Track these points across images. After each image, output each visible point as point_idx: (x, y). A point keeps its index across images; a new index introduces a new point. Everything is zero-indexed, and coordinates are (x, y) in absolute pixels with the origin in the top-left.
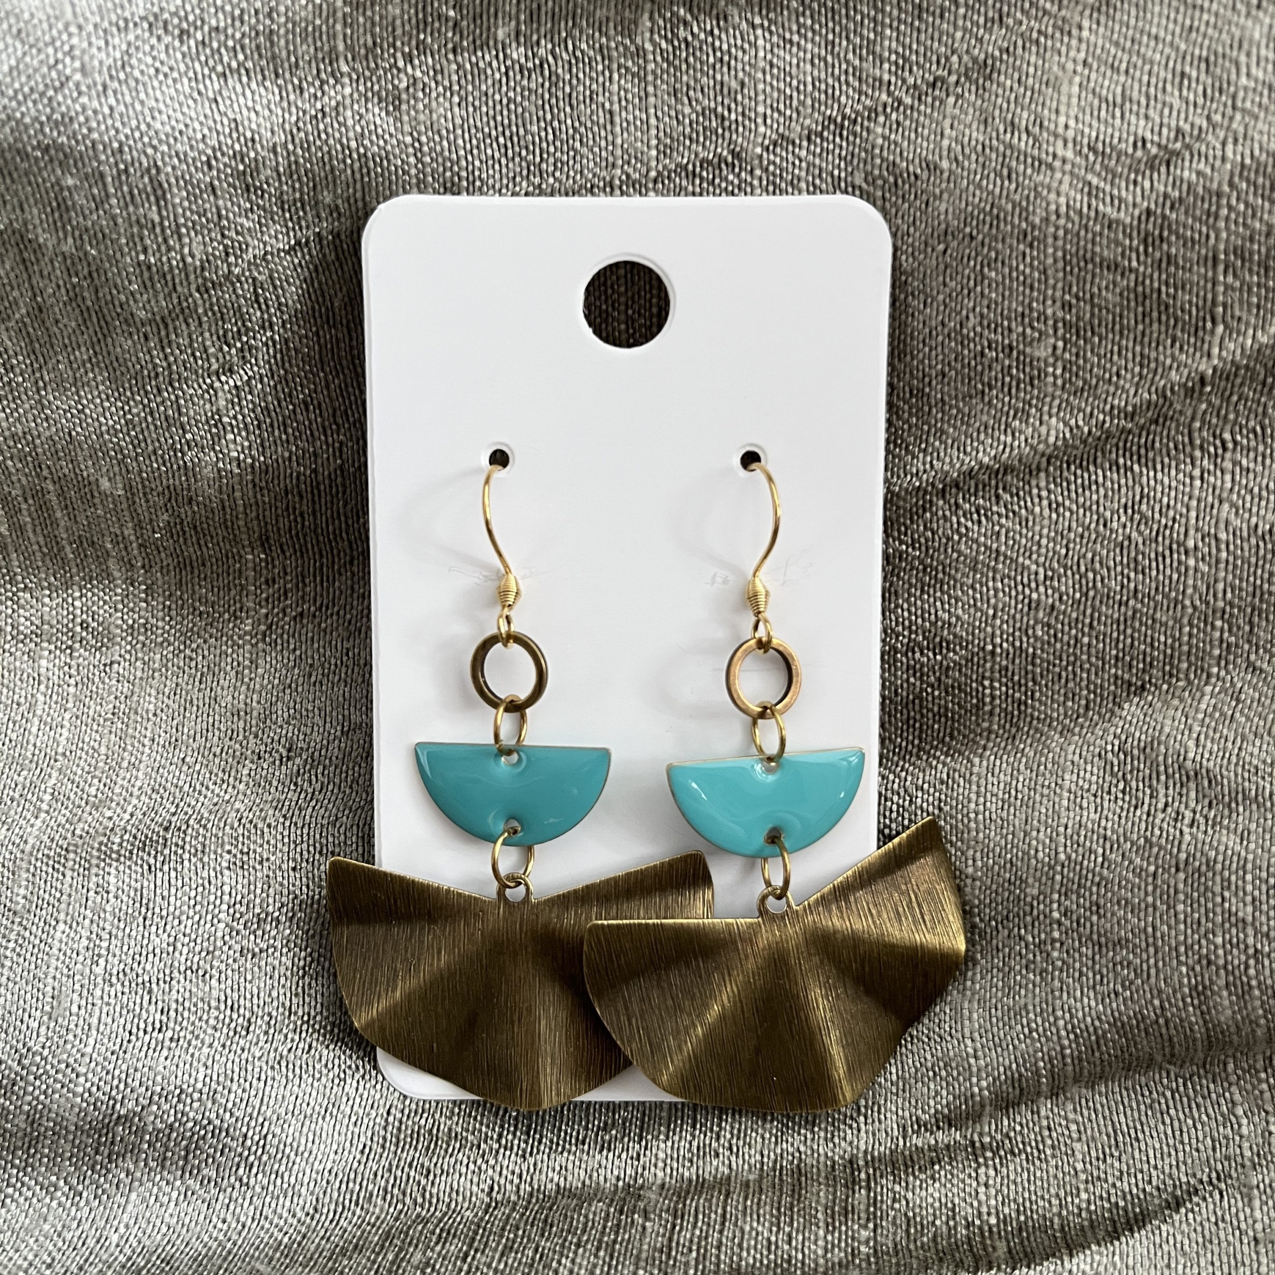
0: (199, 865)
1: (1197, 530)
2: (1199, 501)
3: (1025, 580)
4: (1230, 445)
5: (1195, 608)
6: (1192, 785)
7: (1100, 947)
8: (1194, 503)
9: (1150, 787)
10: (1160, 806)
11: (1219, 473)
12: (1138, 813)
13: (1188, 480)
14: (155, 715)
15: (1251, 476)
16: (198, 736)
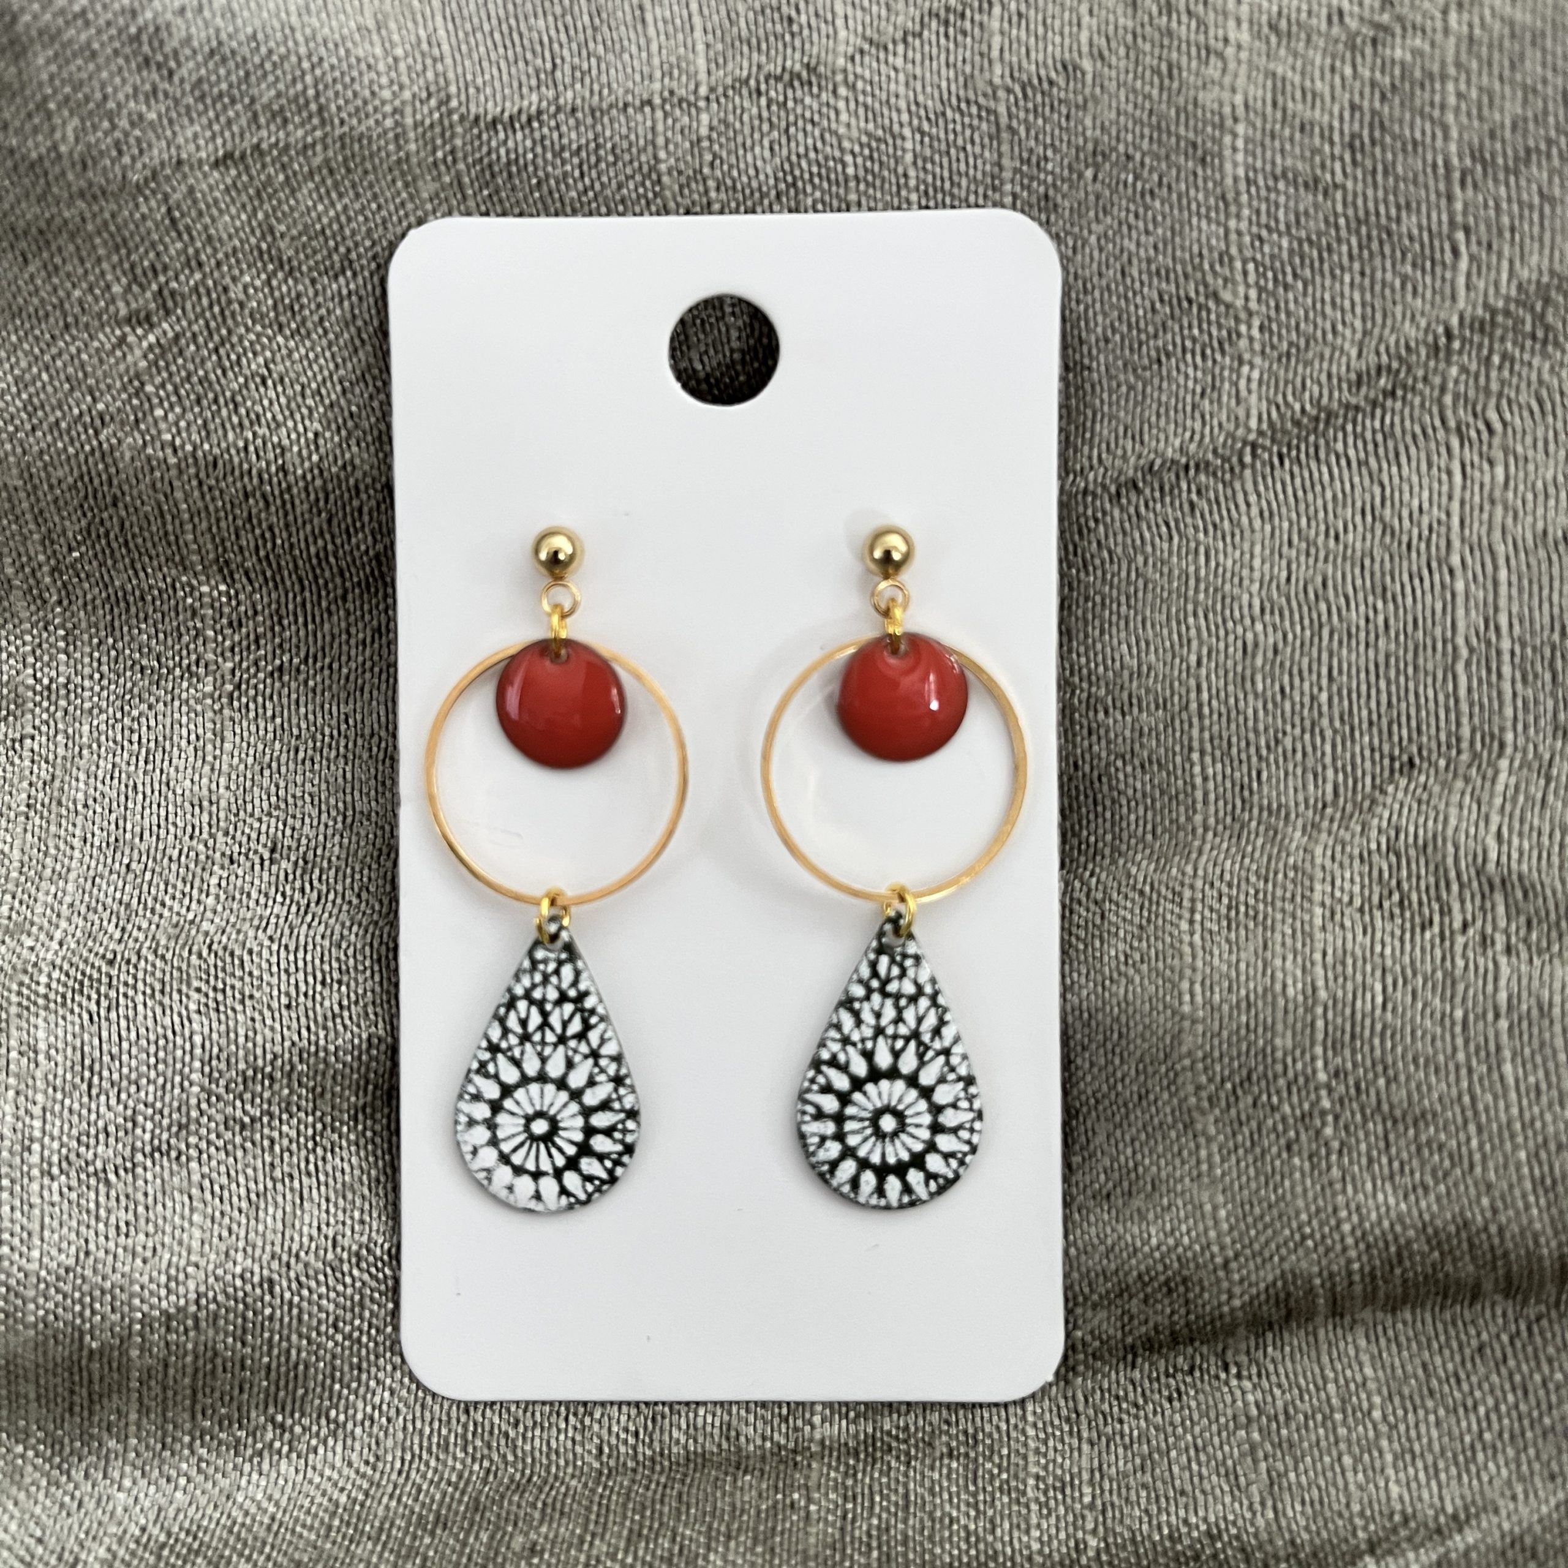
0: (159, 1011)
1: (1463, 540)
2: (1462, 503)
3: (1237, 614)
4: (1498, 426)
5: (1471, 650)
6: (1499, 898)
7: (1395, 1122)
8: (1455, 506)
9: (1439, 899)
10: (1457, 925)
11: (1486, 466)
12: (1428, 935)
13: (1444, 477)
14: (86, 806)
15: (1531, 467)
16: (146, 834)
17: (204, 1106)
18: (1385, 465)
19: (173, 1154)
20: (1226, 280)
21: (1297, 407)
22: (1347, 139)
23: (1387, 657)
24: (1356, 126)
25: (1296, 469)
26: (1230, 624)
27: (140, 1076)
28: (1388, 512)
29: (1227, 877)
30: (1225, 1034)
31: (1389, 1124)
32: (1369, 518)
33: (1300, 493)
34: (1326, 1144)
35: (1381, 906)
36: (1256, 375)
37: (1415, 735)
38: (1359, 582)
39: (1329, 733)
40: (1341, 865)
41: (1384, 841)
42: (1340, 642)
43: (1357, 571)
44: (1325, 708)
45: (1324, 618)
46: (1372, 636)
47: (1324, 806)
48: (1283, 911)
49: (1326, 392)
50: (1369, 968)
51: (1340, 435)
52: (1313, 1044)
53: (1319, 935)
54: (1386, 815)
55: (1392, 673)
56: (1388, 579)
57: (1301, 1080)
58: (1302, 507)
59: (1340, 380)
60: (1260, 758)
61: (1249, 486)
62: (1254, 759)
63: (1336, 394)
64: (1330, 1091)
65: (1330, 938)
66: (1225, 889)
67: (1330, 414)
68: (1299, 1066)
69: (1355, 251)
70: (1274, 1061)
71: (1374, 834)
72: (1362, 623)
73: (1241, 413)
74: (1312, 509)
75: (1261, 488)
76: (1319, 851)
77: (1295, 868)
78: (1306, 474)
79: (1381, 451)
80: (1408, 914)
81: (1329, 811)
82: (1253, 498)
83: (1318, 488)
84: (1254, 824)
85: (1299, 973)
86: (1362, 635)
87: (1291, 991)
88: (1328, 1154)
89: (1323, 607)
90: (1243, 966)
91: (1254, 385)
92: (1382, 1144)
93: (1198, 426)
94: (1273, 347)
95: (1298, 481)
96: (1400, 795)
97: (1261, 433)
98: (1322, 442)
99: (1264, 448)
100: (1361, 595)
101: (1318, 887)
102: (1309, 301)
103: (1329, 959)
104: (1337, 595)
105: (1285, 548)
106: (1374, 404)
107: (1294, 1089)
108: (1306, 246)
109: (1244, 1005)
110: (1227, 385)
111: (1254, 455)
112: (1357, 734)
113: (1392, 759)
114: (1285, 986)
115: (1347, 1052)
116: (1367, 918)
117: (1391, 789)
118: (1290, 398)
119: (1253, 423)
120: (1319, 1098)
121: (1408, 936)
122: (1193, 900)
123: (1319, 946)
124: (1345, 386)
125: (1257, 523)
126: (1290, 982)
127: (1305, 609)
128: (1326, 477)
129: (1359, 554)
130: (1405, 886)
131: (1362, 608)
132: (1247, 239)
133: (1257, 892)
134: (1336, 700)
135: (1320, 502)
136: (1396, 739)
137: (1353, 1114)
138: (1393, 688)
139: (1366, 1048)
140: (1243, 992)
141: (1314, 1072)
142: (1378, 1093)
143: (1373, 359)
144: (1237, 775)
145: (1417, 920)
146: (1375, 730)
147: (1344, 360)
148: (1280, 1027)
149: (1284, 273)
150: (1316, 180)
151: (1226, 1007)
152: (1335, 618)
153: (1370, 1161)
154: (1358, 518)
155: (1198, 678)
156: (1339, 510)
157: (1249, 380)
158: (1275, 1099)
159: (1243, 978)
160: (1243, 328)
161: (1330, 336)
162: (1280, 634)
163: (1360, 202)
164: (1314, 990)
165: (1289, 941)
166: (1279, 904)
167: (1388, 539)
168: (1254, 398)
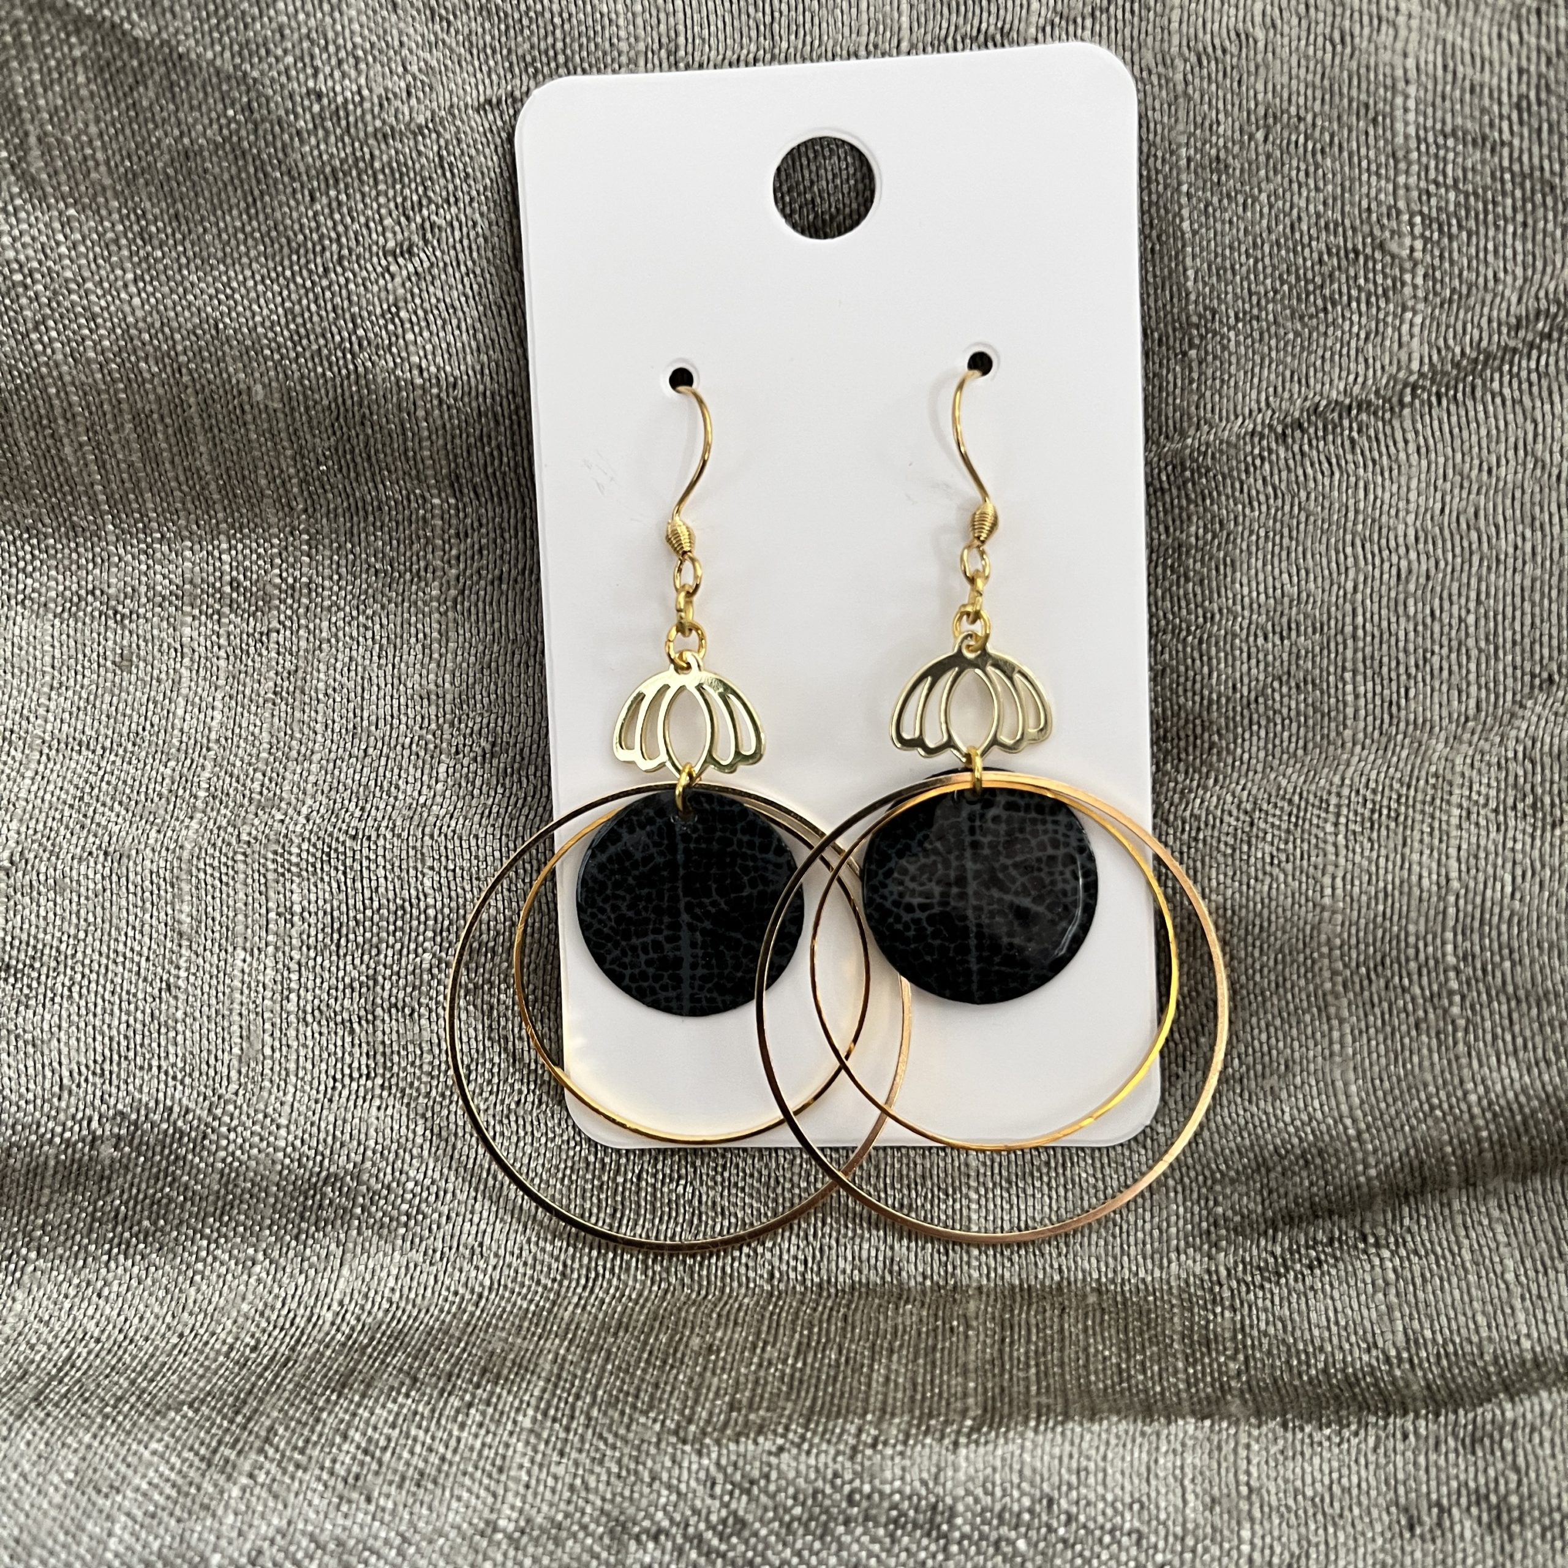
17: (435, 971)
18: (1538, 404)
19: (407, 1011)
20: (1393, 232)
21: (1458, 350)
22: (1515, 99)
23: (1533, 581)
24: (1524, 87)
25: (1453, 408)
26: (1386, 553)
27: (380, 941)
28: (1539, 446)
29: (1372, 785)
30: (1362, 921)
31: (1513, 1004)
32: (1521, 453)
33: (1456, 430)
34: (1453, 1022)
35: (1514, 807)
36: (1418, 320)
37: (1555, 653)
38: (1509, 512)
39: (1474, 653)
40: (1479, 771)
41: (1520, 749)
42: (1489, 568)
43: (1508, 502)
44: (1472, 630)
45: (1475, 546)
46: (1519, 563)
47: (1467, 720)
48: (1423, 812)
49: (1485, 335)
50: (1500, 861)
51: (1497, 376)
52: (1443, 930)
53: (1455, 833)
54: (1524, 726)
55: (1537, 597)
56: (1537, 509)
57: (1432, 963)
58: (1457, 442)
59: (1500, 325)
60: (1409, 676)
61: (1408, 424)
62: (1403, 678)
63: (1496, 337)
64: (1458, 972)
65: (1465, 835)
66: (1369, 795)
67: (1488, 356)
68: (1430, 949)
69: (1519, 204)
70: (1407, 945)
71: (1511, 744)
72: (1511, 550)
73: (1404, 358)
74: (1467, 445)
75: (1419, 426)
76: (1459, 760)
77: (1436, 775)
78: (1462, 413)
79: (1535, 389)
80: (1540, 815)
81: (1471, 724)
82: (1410, 436)
83: (1473, 425)
84: (1400, 737)
85: (1434, 866)
86: (1510, 561)
87: (1425, 882)
88: (1455, 1031)
89: (1474, 535)
90: (1382, 861)
91: (1416, 330)
92: (1506, 1022)
93: (1361, 368)
94: (1435, 294)
95: (1454, 419)
96: (1538, 709)
97: (1422, 375)
98: (1479, 382)
99: (1424, 388)
100: (1510, 525)
101: (1457, 791)
102: (1473, 251)
103: (1463, 854)
104: (1487, 525)
105: (1440, 482)
106: (1531, 346)
107: (1425, 971)
108: (1472, 199)
109: (1381, 895)
110: (1390, 330)
111: (1414, 395)
112: (1501, 653)
113: (1533, 676)
114: (1420, 877)
115: (1476, 937)
116: (1501, 818)
117: (1530, 703)
118: (1451, 342)
119: (1415, 366)
120: (1447, 980)
121: (1538, 833)
122: (1339, 806)
123: (1454, 842)
124: (1505, 330)
125: (1414, 458)
126: (1425, 874)
127: (1457, 538)
128: (1481, 415)
129: (1510, 486)
130: (1539, 791)
131: (1511, 536)
132: (1415, 194)
133: (1400, 796)
134: (1482, 622)
135: (1474, 438)
136: (1537, 657)
137: (1479, 994)
138: (1537, 610)
139: (1494, 933)
140: (1381, 884)
141: (1444, 955)
142: (1503, 975)
143: (1532, 303)
144: (1386, 692)
145: (1549, 819)
146: (1518, 649)
147: (1504, 305)
148: (1413, 915)
149: (1450, 225)
150: (1484, 138)
151: (1364, 898)
152: (1485, 545)
153: (1495, 1037)
154: (1511, 453)
155: (1353, 603)
156: (1493, 445)
157: (1411, 325)
158: (1406, 981)
159: (1382, 872)
160: (1408, 277)
161: (1491, 284)
162: (1432, 562)
163: (1525, 158)
164: (1448, 880)
165: (1426, 839)
166: (1419, 806)
167: (1538, 472)
168: (1416, 341)
